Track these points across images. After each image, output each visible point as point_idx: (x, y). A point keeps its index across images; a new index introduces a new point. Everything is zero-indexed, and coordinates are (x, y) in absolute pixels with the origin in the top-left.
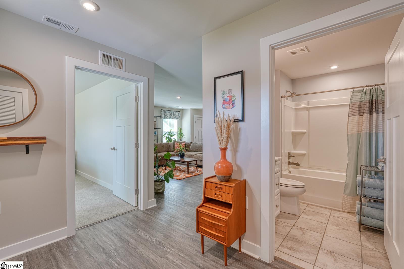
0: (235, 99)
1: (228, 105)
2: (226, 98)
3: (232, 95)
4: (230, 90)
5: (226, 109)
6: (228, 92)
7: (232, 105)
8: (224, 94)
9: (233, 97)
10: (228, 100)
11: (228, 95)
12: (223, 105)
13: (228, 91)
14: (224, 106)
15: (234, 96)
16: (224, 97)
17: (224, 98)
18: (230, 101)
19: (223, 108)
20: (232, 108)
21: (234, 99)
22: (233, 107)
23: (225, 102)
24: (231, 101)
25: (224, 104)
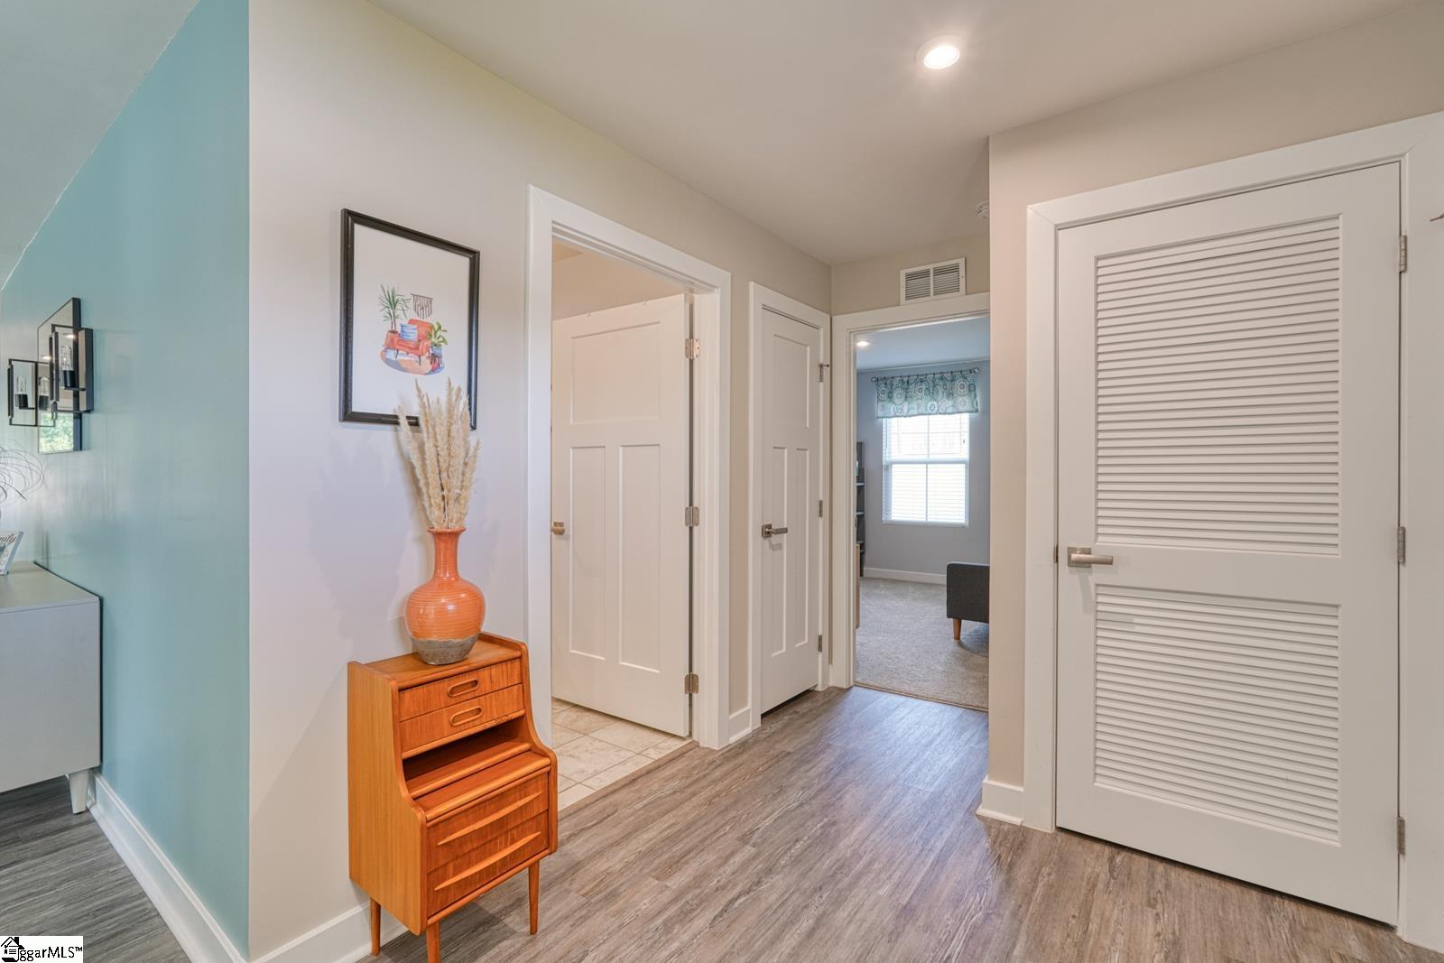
0: (444, 341)
1: (412, 358)
2: (402, 326)
3: (432, 320)
4: (424, 302)
5: (404, 370)
6: (412, 301)
7: (428, 361)
8: (393, 303)
9: (436, 332)
10: (412, 334)
11: (412, 315)
12: (385, 351)
13: (415, 301)
14: (391, 355)
15: (440, 328)
16: (394, 317)
17: (394, 323)
18: (420, 341)
19: (388, 361)
20: (427, 374)
21: (441, 339)
22: (433, 371)
23: (395, 340)
24: (428, 343)
25: (390, 345)
